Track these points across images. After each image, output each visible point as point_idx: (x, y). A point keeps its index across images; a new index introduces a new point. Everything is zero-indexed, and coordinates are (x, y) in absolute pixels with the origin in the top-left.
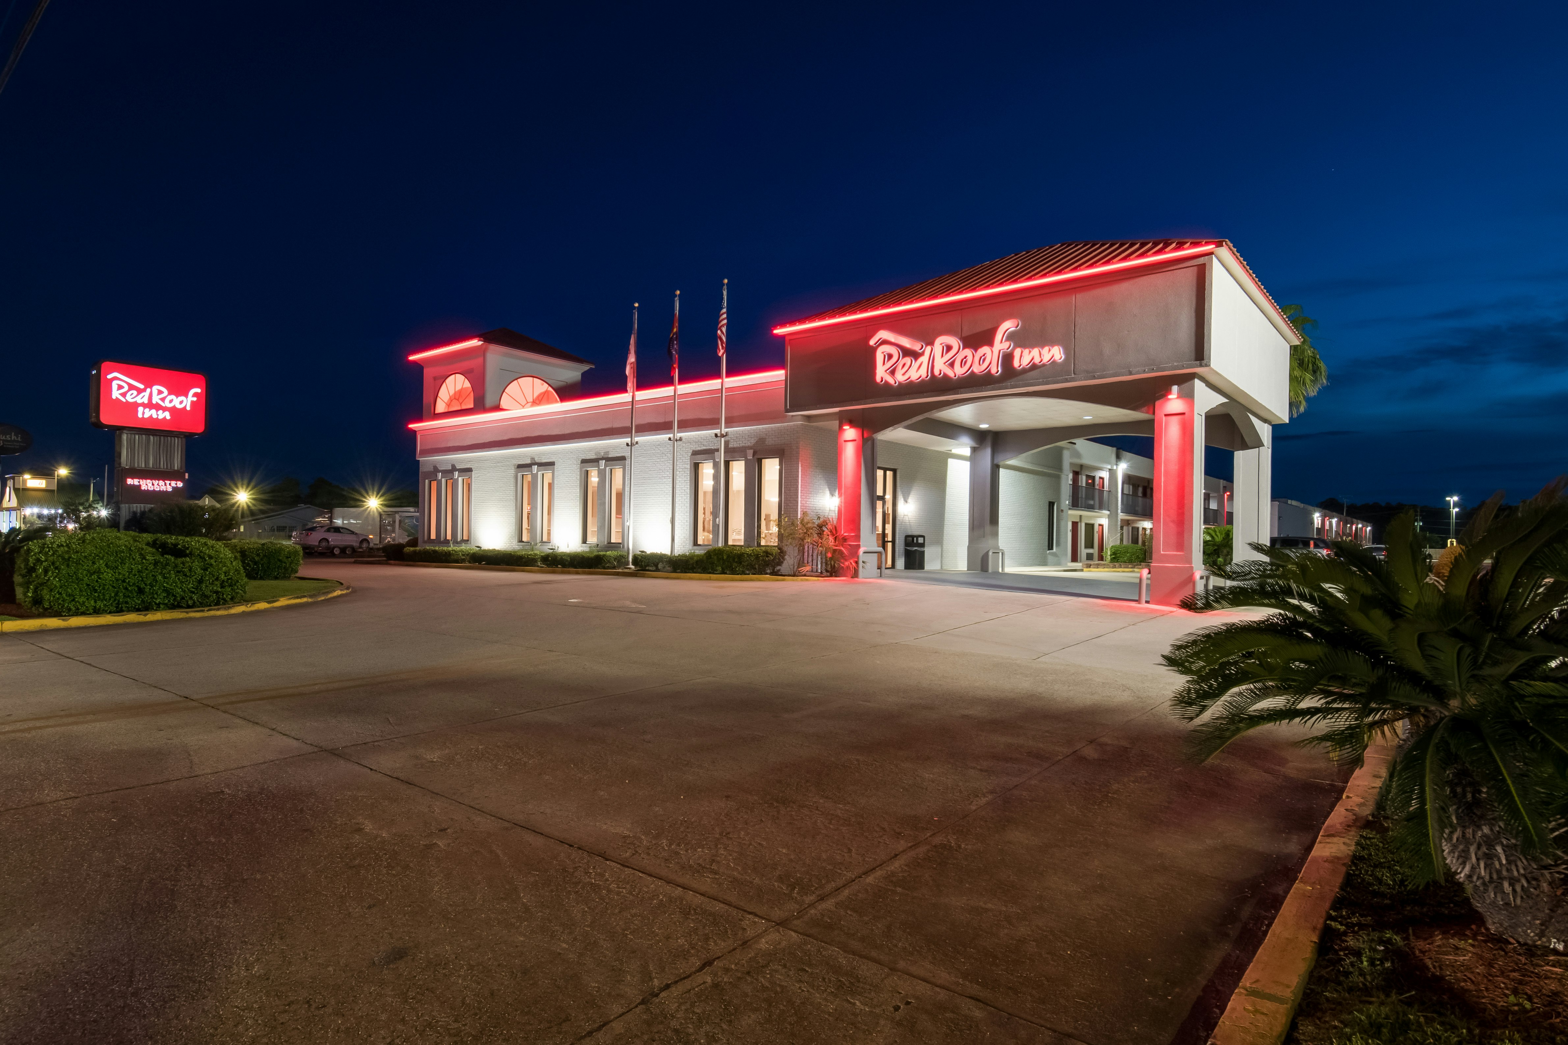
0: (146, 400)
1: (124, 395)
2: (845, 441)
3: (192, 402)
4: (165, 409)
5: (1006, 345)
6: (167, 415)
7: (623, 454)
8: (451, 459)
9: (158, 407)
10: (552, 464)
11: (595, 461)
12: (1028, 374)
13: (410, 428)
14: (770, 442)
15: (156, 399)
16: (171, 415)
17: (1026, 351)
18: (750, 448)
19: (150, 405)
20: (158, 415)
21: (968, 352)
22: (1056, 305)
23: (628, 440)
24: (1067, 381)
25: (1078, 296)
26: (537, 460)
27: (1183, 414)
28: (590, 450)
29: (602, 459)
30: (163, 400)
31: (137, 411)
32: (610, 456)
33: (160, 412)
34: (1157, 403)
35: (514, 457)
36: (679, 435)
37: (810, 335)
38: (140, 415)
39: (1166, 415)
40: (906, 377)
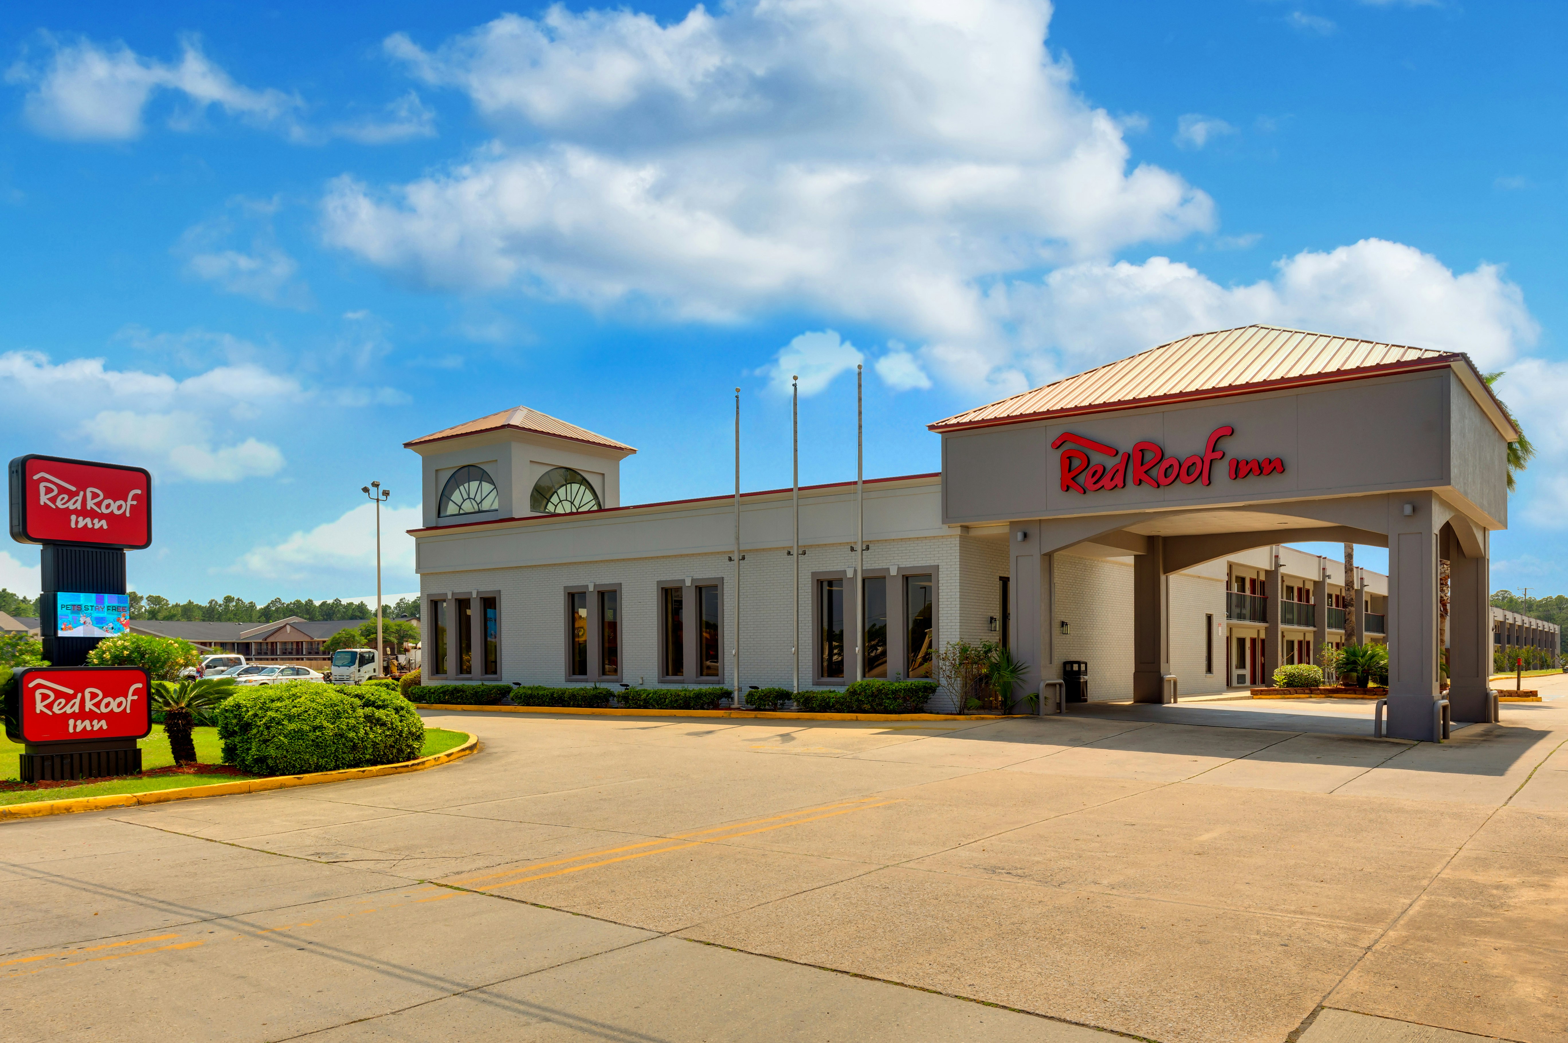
0: (78, 506)
1: (53, 500)
2: (1018, 556)
3: (132, 505)
4: (101, 516)
6: (104, 524)
9: (92, 514)
10: (619, 585)
15: (90, 504)
16: (108, 525)
19: (84, 512)
20: (93, 524)
30: (99, 505)
31: (70, 521)
33: (96, 521)
38: (73, 525)
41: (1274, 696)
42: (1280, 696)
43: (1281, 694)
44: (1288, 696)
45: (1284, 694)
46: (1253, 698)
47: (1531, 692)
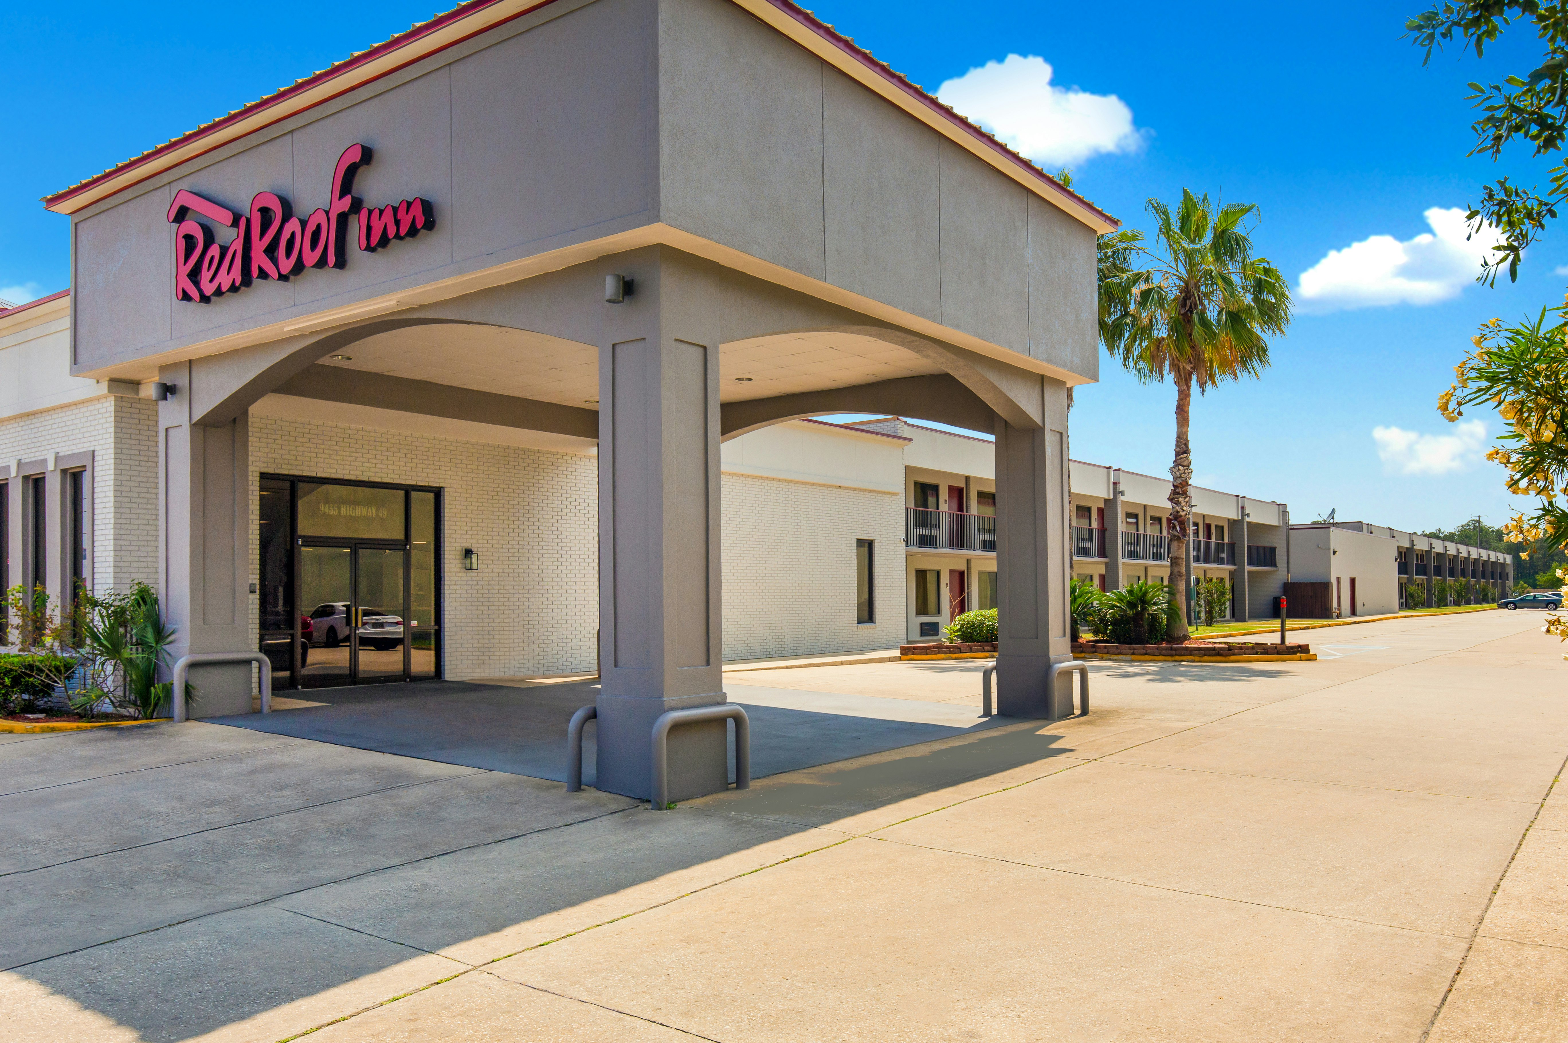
2: (166, 430)
5: (347, 202)
21: (294, 223)
40: (214, 286)
41: (934, 656)
42: (943, 656)
43: (945, 653)
44: (956, 655)
45: (950, 652)
46: (901, 660)
47: (1300, 646)
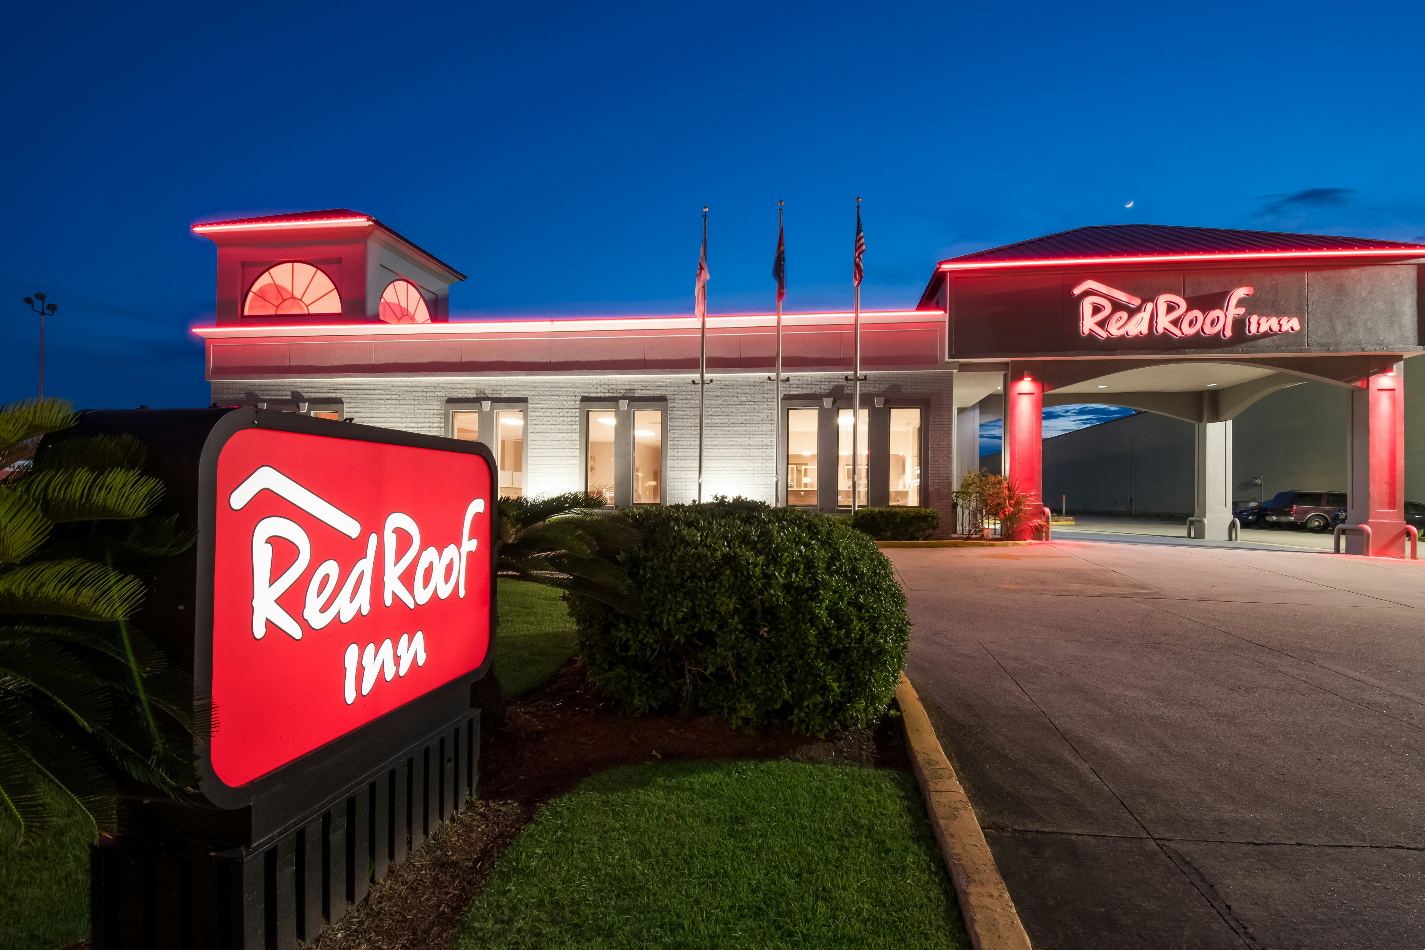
2: (1019, 394)
5: (1242, 311)
7: (663, 394)
8: (291, 385)
10: (524, 400)
11: (609, 401)
12: (1260, 341)
13: (194, 333)
14: (907, 390)
17: (1263, 320)
18: (878, 395)
21: (1197, 313)
22: (1286, 280)
23: (696, 376)
24: (1301, 351)
25: (1310, 274)
26: (489, 393)
27: (1394, 390)
28: (600, 385)
29: (624, 397)
32: (637, 395)
34: (1371, 378)
35: (442, 387)
36: (784, 375)
37: (985, 275)
39: (1379, 390)
40: (1122, 332)
